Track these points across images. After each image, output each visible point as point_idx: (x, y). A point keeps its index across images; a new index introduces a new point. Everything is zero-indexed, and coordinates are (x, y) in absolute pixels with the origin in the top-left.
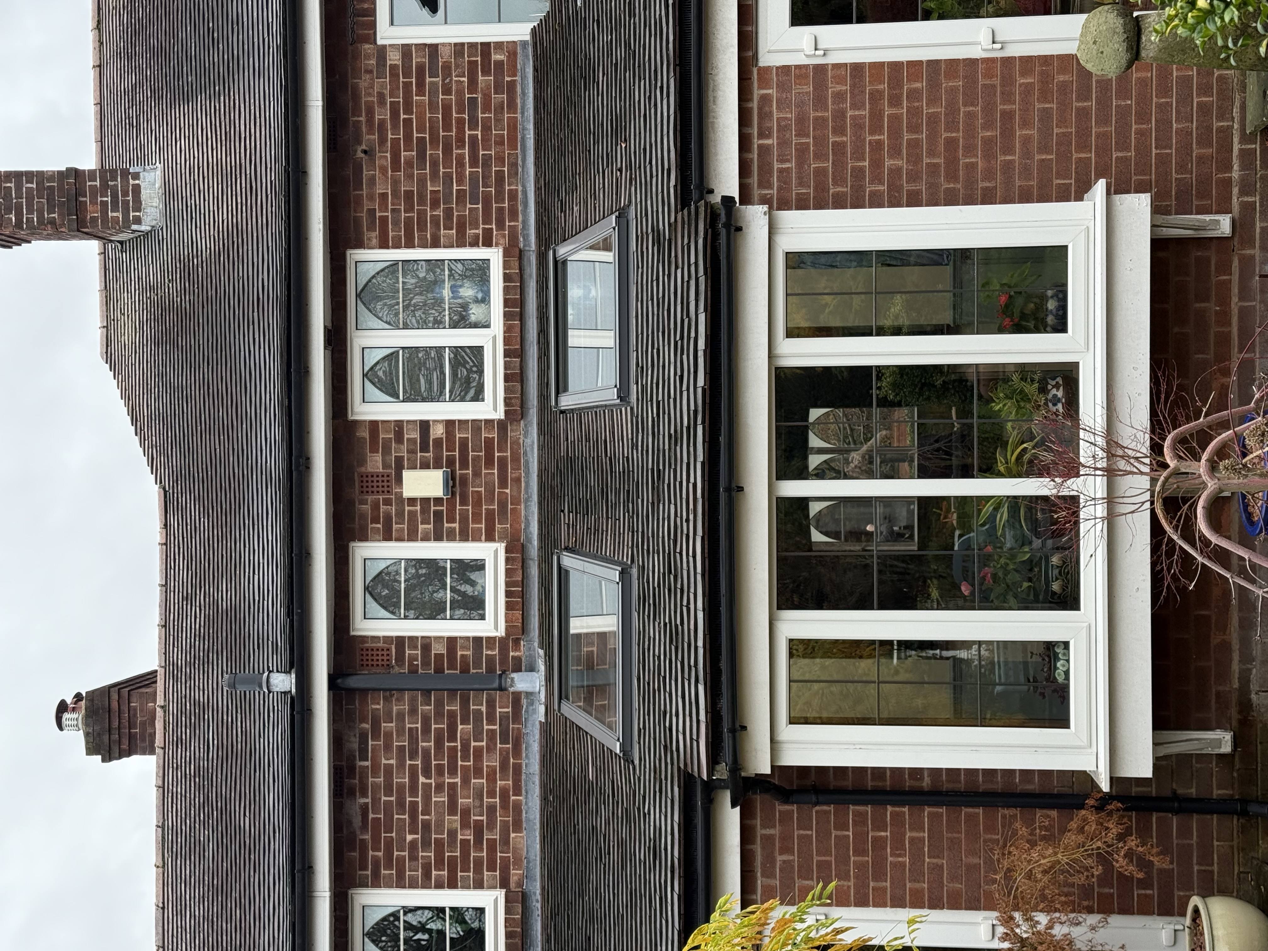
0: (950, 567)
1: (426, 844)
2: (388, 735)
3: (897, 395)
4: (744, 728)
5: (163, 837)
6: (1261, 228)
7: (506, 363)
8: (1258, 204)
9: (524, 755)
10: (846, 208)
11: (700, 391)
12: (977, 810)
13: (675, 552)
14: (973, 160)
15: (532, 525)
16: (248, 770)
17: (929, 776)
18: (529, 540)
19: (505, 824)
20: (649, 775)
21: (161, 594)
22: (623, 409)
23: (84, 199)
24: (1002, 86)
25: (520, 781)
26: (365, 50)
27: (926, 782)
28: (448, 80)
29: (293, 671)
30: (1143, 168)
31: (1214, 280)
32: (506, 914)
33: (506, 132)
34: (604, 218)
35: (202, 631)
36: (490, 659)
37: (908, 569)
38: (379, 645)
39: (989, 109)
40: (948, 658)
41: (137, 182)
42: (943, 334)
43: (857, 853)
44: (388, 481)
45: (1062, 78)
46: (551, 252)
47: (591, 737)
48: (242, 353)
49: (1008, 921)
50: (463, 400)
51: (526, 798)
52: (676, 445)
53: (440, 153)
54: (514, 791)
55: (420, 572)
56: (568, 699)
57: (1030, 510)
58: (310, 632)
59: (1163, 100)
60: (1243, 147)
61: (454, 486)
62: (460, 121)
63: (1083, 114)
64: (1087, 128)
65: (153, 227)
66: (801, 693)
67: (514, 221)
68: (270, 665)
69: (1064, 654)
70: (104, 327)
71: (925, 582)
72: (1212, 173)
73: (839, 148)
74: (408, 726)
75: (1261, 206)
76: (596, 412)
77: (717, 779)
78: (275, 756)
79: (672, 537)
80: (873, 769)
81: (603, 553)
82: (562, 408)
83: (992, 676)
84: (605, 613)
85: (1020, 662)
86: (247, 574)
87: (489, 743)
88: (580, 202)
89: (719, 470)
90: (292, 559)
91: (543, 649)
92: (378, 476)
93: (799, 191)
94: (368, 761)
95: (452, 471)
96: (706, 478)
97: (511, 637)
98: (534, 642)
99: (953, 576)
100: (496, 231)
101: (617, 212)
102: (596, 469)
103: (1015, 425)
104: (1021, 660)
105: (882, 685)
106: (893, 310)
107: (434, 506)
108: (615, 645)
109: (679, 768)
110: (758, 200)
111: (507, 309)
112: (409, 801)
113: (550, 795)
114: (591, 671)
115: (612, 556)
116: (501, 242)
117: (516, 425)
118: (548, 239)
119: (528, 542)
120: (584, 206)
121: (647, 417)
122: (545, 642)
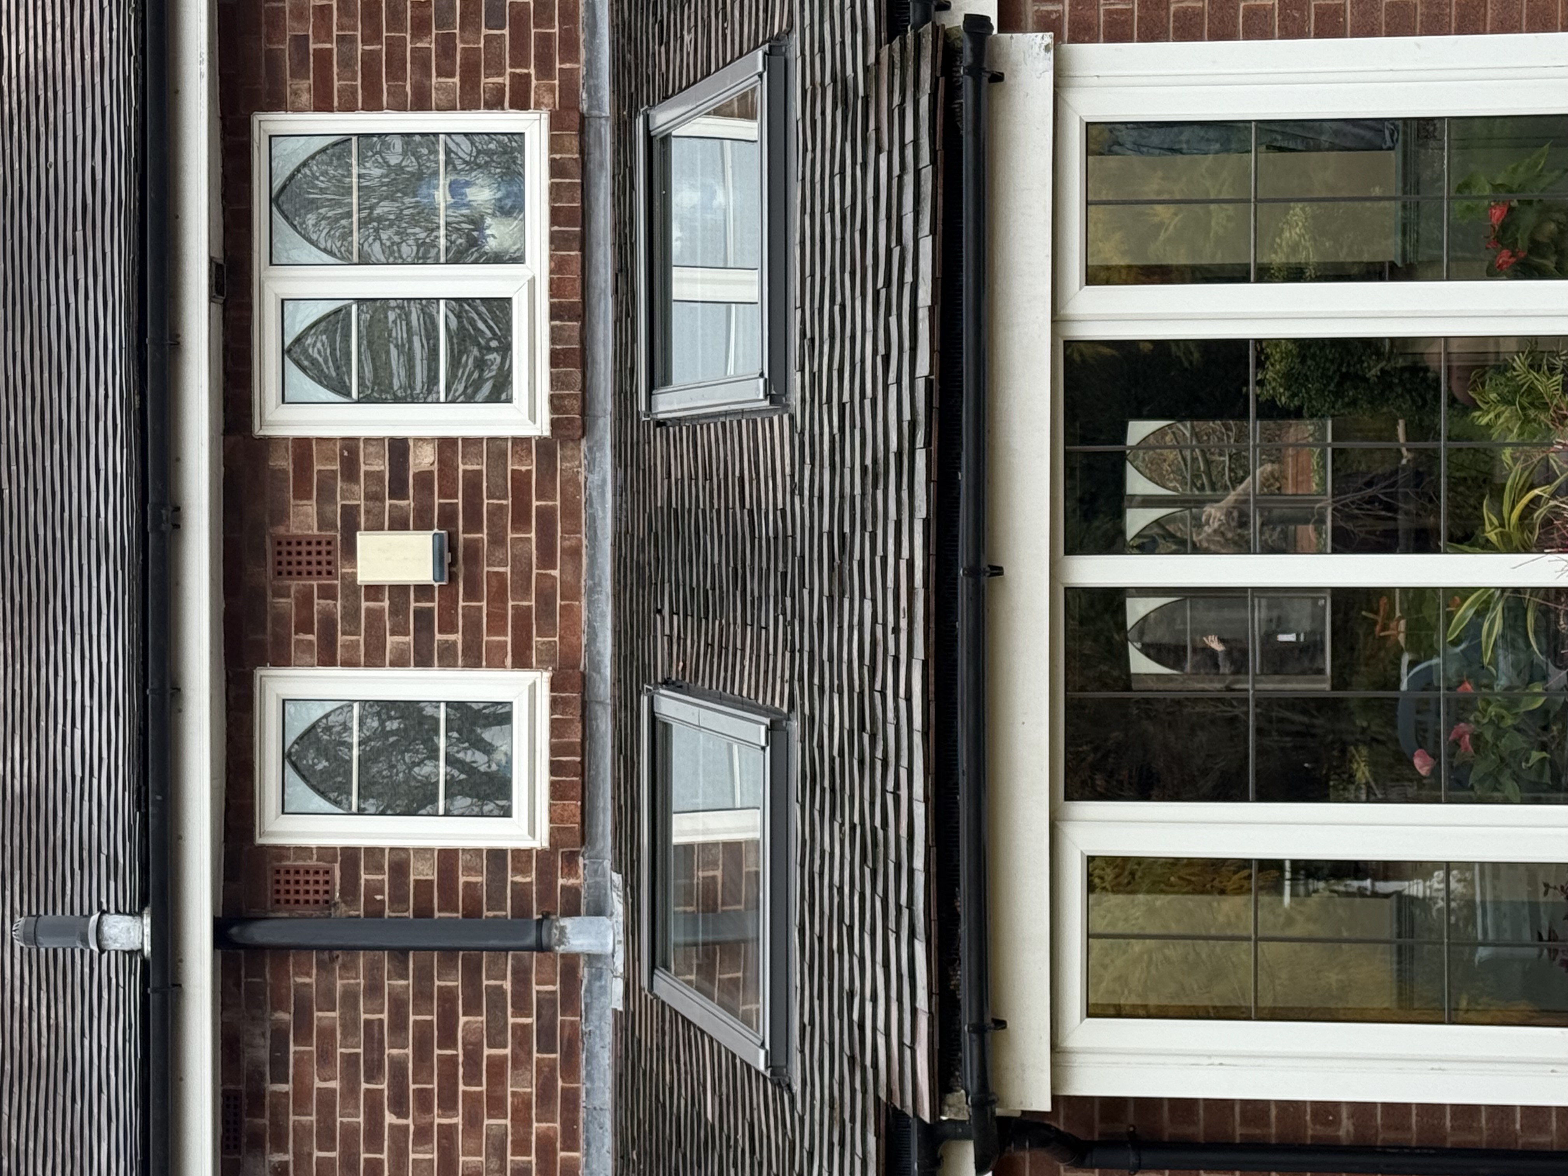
0: (1392, 723)
2: (327, 1034)
3: (1293, 396)
4: (1001, 1024)
7: (553, 329)
9: (583, 1073)
10: (1201, 39)
11: (921, 385)
13: (872, 689)
15: (600, 638)
16: (60, 1099)
17: (1351, 1116)
18: (595, 666)
20: (820, 1113)
22: (776, 419)
25: (575, 1122)
27: (1346, 1130)
29: (147, 911)
34: (741, 55)
36: (521, 892)
37: (1313, 726)
38: (309, 863)
40: (1387, 896)
42: (1380, 278)
44: (329, 553)
46: (640, 121)
47: (711, 1039)
48: (54, 308)
50: (470, 399)
51: (587, 1154)
52: (875, 486)
54: (563, 1142)
55: (389, 725)
56: (667, 967)
57: (1547, 615)
58: (180, 838)
61: (453, 563)
66: (1107, 961)
67: (570, 61)
68: (104, 900)
71: (1343, 751)
74: (363, 1016)
76: (724, 424)
77: (949, 1120)
78: (112, 1073)
79: (867, 661)
80: (1245, 1102)
81: (736, 692)
82: (660, 416)
83: (1470, 929)
84: (738, 805)
85: (1523, 903)
86: (60, 727)
87: (518, 1051)
88: (696, 26)
89: (957, 536)
90: (146, 698)
91: (619, 872)
92: (309, 543)
93: (1112, 7)
94: (287, 1082)
95: (450, 535)
96: (932, 550)
97: (561, 850)
98: (604, 859)
99: (1397, 740)
100: (537, 79)
101: (767, 45)
102: (723, 532)
103: (1518, 454)
104: (1526, 899)
105: (1262, 945)
106: (1288, 235)
107: (416, 601)
108: (758, 866)
109: (877, 1098)
110: (1034, 23)
111: (556, 228)
112: (366, 1160)
113: (633, 1149)
114: (710, 915)
115: (753, 696)
116: (546, 101)
117: (573, 449)
118: (634, 96)
119: (594, 671)
120: (703, 33)
121: (821, 434)
122: (626, 859)
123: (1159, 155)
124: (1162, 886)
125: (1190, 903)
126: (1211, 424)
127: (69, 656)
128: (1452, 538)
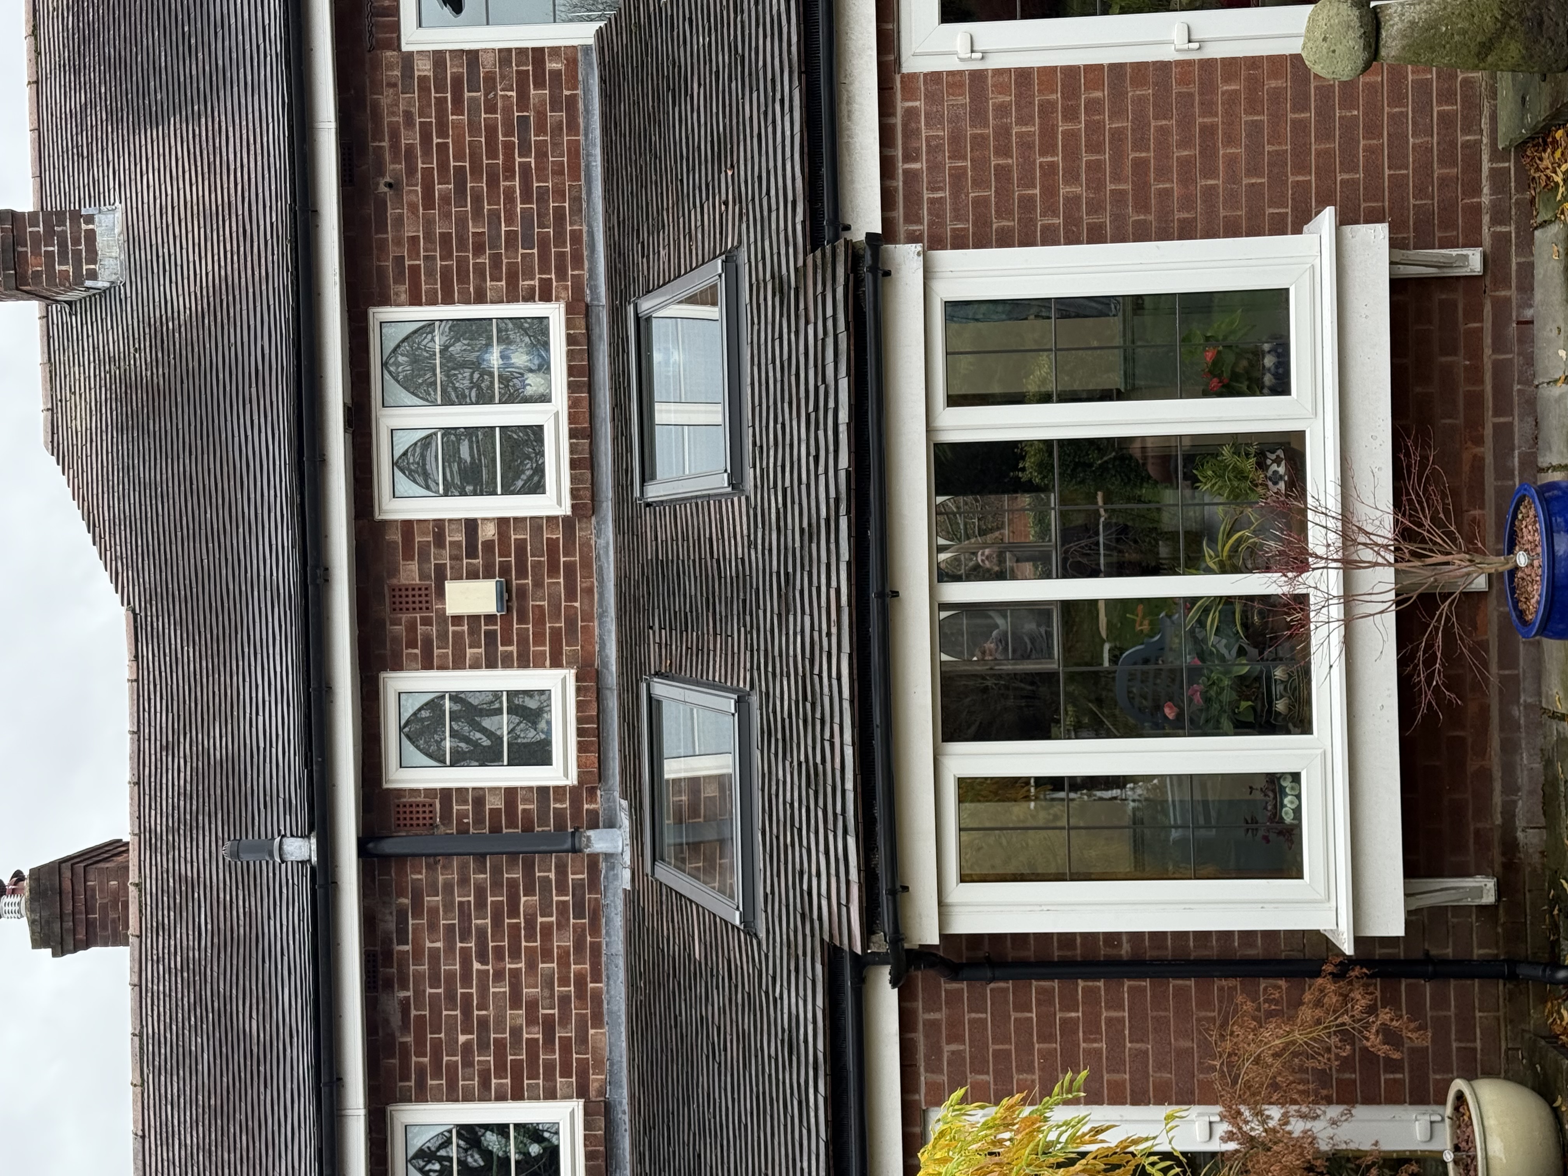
1: (483, 1046)
2: (433, 912)
3: (1043, 478)
4: (906, 889)
5: (141, 1048)
6: (1518, 264)
7: (571, 445)
8: (1513, 235)
9: (604, 932)
10: (1013, 246)
11: (842, 475)
12: (1187, 982)
13: (812, 673)
14: (1167, 185)
15: (608, 646)
16: (254, 961)
17: (1129, 941)
18: (605, 664)
19: (582, 1019)
20: (780, 951)
21: (132, 743)
22: (736, 499)
23: (24, 249)
24: (1201, 94)
25: (600, 964)
26: (386, 58)
27: (1125, 950)
28: (491, 95)
29: (314, 834)
30: (1373, 192)
31: (1462, 328)
32: (585, 1129)
33: (565, 159)
34: (703, 263)
35: (188, 788)
36: (559, 814)
38: (419, 799)
39: (1185, 123)
41: (91, 227)
42: (1111, 399)
43: (1042, 1039)
44: (426, 595)
45: (1273, 84)
46: (630, 307)
47: (697, 905)
48: (236, 439)
49: (1234, 1116)
51: (608, 985)
52: (810, 541)
53: (484, 185)
54: (592, 977)
56: (663, 860)
58: (334, 785)
59: (1397, 110)
60: (1494, 165)
61: (509, 600)
62: (508, 146)
63: (1301, 127)
64: (1305, 144)
65: (112, 283)
67: (578, 269)
68: (282, 828)
69: (1292, 789)
70: (48, 410)
72: (1457, 197)
73: (1003, 173)
74: (457, 899)
75: (1516, 238)
76: (697, 504)
77: (874, 952)
78: (291, 942)
79: (808, 655)
80: (1060, 935)
81: (711, 678)
82: (649, 500)
86: (248, 715)
87: (560, 918)
88: (669, 244)
89: (869, 571)
90: (309, 695)
91: (626, 799)
92: (413, 589)
93: (955, 227)
94: (408, 944)
95: (507, 581)
96: (853, 581)
97: (585, 786)
98: (614, 790)
100: (557, 282)
101: (724, 257)
102: (698, 574)
107: (485, 625)
109: (822, 940)
110: (906, 237)
111: (572, 379)
112: (461, 993)
115: (723, 681)
116: (562, 296)
117: (586, 523)
118: (624, 292)
119: (605, 668)
120: (674, 249)
121: (770, 508)
122: (631, 791)
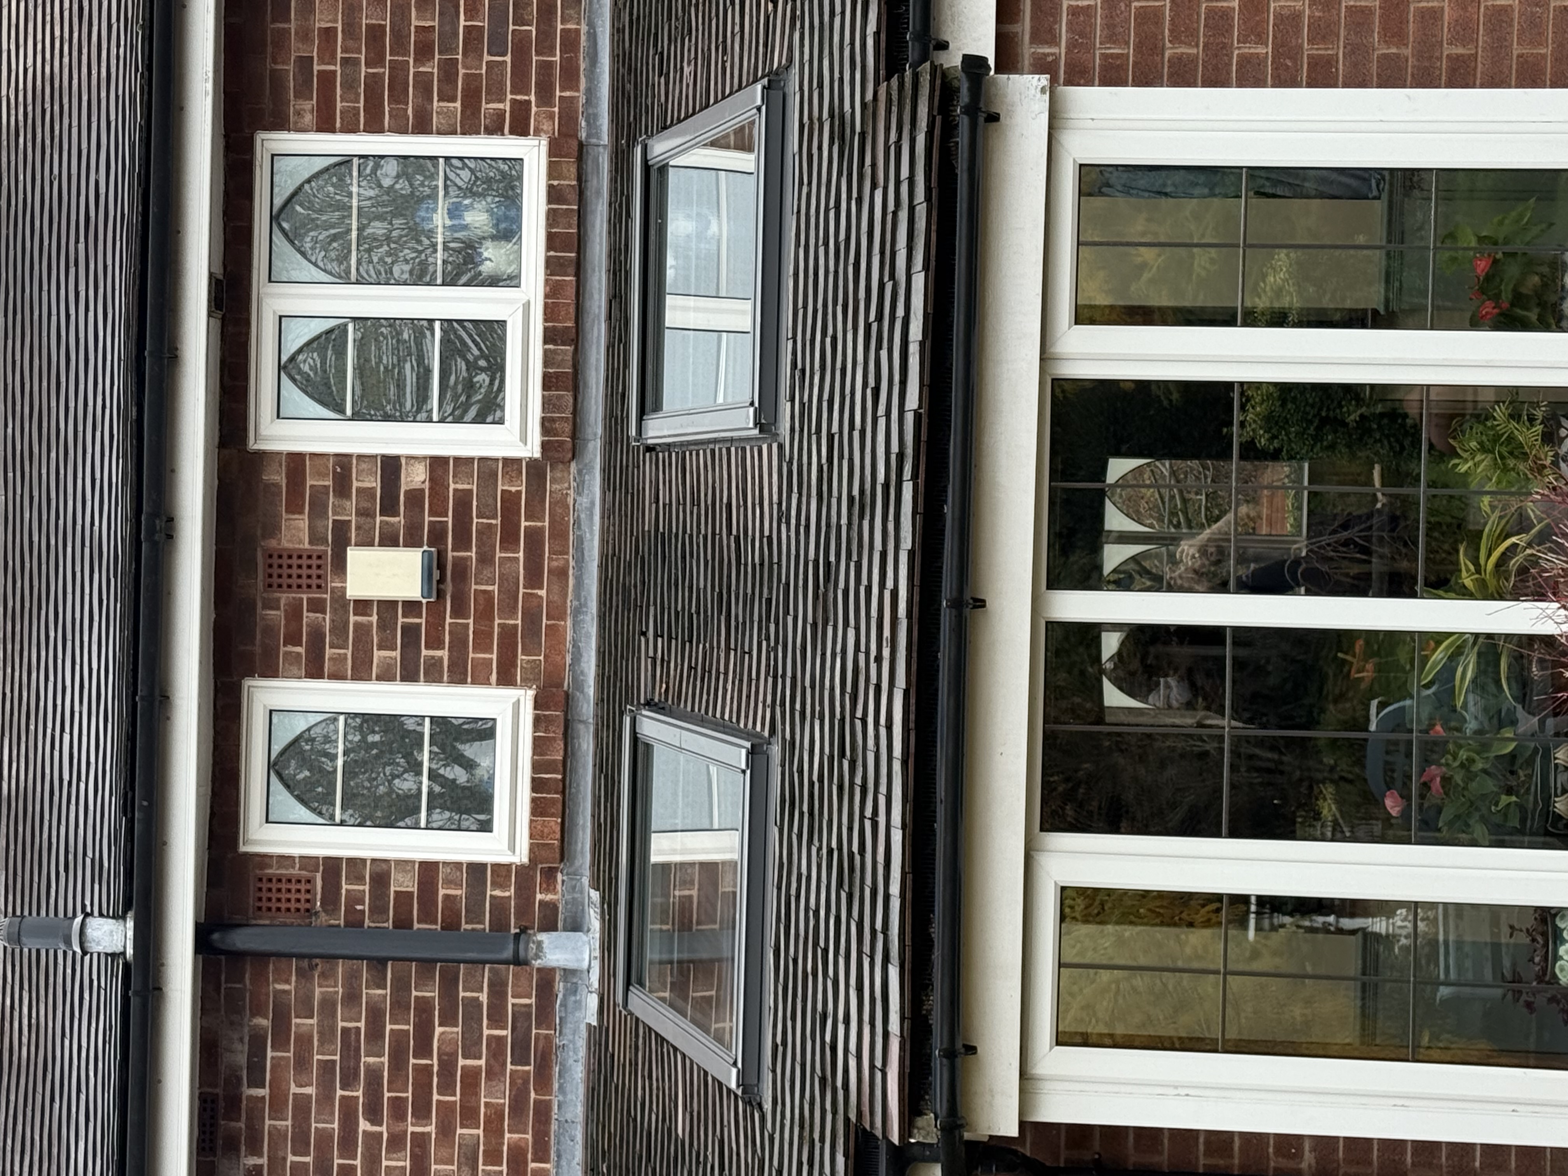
0: (1360, 762)
2: (304, 1041)
3: (1274, 437)
4: (972, 1050)
7: (546, 352)
9: (556, 1086)
10: (1193, 85)
11: (909, 418)
13: (853, 717)
14: (1435, 4)
15: (585, 658)
16: (39, 1098)
17: (1313, 1150)
18: (578, 685)
20: (790, 1133)
22: (765, 447)
25: (547, 1133)
27: (1308, 1162)
29: (130, 914)
34: (740, 88)
36: (499, 905)
37: (1282, 763)
38: (292, 871)
40: (1353, 932)
42: (1364, 326)
44: (319, 567)
46: (638, 150)
47: (684, 1056)
48: (54, 318)
50: (458, 420)
51: (558, 1166)
52: (862, 516)
54: (535, 1153)
55: (371, 738)
56: (641, 984)
57: (1520, 662)
58: (165, 843)
61: (441, 581)
66: (1075, 988)
67: (570, 89)
68: (88, 902)
71: (1311, 787)
74: (341, 1024)
76: (713, 452)
77: (918, 1142)
78: (92, 1074)
79: (849, 688)
80: (1209, 1133)
81: (718, 715)
82: (650, 442)
83: (1432, 967)
84: (716, 826)
85: (1486, 943)
86: (49, 731)
87: (492, 1062)
88: (696, 58)
89: (942, 568)
90: (134, 705)
91: (598, 889)
92: (300, 557)
93: (1108, 51)
94: (264, 1087)
95: (439, 553)
96: (917, 581)
97: (540, 866)
98: (582, 875)
99: (1365, 780)
100: (537, 107)
101: (766, 80)
102: (709, 557)
103: (1496, 503)
104: (1488, 940)
105: (1229, 978)
106: (1272, 279)
107: (404, 616)
108: (735, 886)
109: (847, 1119)
110: (1031, 65)
111: (552, 253)
112: (339, 1165)
113: (603, 1162)
114: (686, 933)
115: (734, 720)
116: (545, 128)
117: (562, 471)
118: (633, 126)
119: (578, 690)
120: (703, 66)
121: (810, 464)
122: (604, 876)
123: (1149, 197)
124: (1132, 918)
125: (1159, 936)
126: (1189, 463)
127: (60, 661)
128: (1427, 584)
